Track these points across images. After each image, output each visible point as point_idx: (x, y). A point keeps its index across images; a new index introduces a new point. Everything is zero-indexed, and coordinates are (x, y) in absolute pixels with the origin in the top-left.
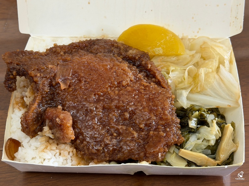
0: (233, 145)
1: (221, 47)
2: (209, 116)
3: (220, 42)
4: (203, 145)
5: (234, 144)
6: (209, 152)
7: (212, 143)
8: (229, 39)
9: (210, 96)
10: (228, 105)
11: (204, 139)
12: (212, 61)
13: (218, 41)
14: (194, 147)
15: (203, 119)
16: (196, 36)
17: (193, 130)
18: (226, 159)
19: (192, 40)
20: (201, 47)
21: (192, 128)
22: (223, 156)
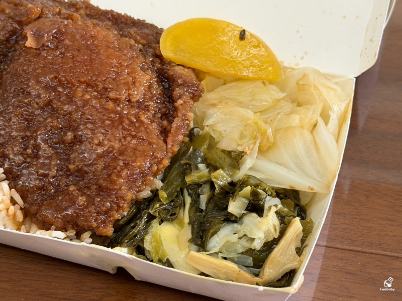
0: (295, 257)
1: (332, 89)
2: (270, 200)
3: (337, 83)
4: (239, 246)
5: (297, 256)
6: (250, 261)
7: (258, 245)
8: (355, 79)
9: (286, 167)
10: (309, 187)
11: (245, 235)
12: (308, 109)
13: (335, 81)
14: (223, 246)
15: (257, 201)
16: (297, 65)
17: (233, 219)
18: (274, 279)
19: (290, 70)
20: (298, 84)
21: (232, 215)
22: (270, 271)
